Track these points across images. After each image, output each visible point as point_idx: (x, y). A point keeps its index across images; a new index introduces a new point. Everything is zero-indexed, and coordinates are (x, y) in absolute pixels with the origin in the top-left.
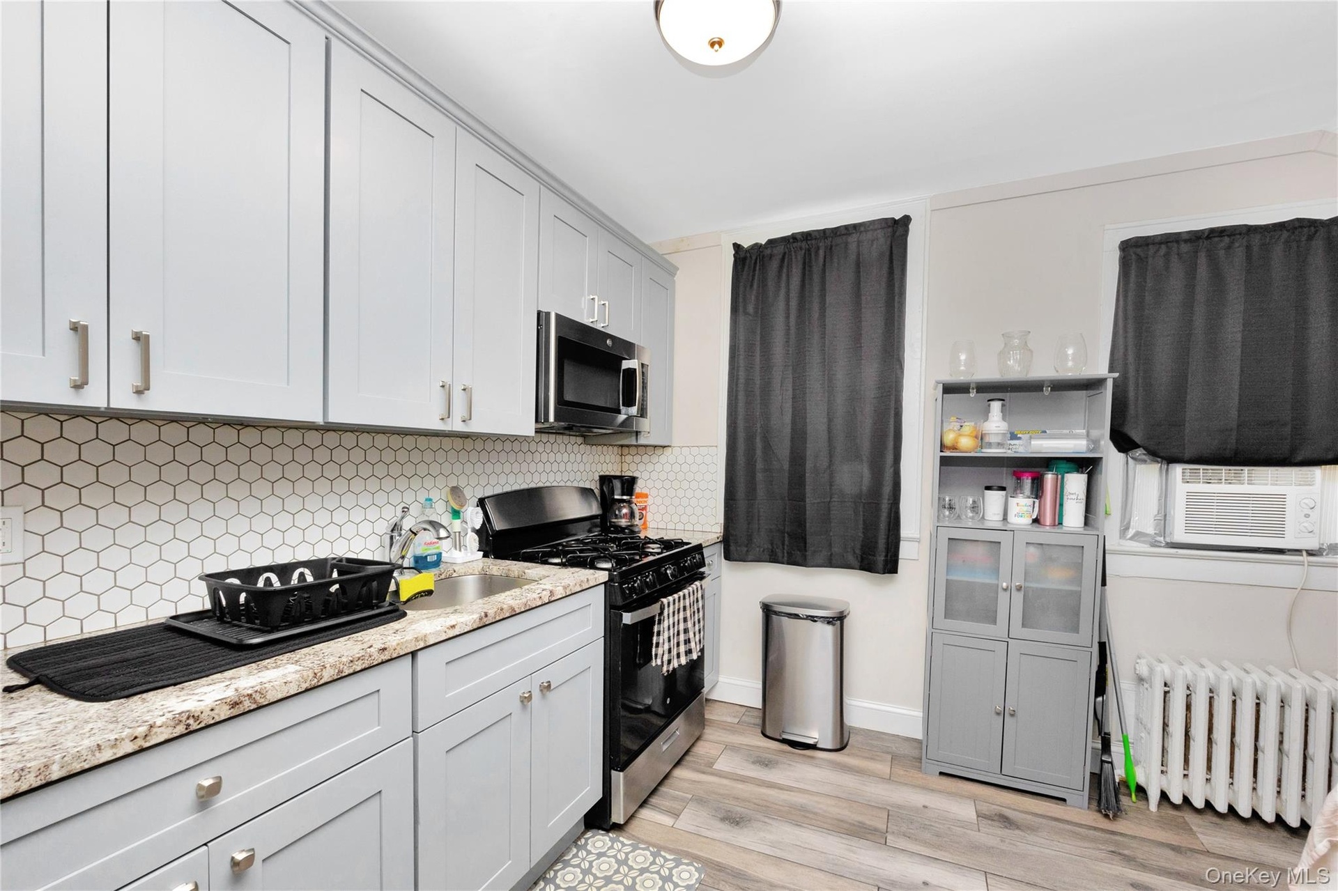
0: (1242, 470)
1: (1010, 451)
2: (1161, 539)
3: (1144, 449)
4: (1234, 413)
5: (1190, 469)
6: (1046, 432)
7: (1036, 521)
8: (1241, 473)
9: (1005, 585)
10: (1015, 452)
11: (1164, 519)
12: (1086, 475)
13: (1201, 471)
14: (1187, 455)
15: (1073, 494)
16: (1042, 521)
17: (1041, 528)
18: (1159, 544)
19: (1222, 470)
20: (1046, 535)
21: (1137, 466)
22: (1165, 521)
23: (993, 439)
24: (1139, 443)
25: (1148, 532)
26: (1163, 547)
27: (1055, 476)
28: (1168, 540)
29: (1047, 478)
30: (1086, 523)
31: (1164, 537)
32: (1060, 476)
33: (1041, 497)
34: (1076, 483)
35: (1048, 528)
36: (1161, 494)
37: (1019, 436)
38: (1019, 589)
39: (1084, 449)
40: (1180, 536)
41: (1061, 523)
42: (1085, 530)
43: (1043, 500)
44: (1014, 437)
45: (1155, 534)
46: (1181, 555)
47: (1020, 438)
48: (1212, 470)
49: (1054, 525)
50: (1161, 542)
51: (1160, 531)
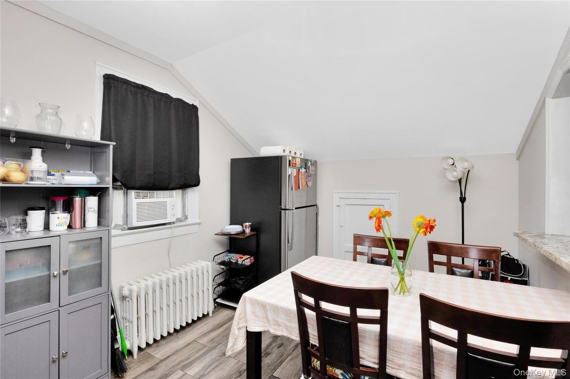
0: (153, 192)
1: (48, 183)
2: (125, 226)
3: (121, 183)
4: (152, 168)
5: (137, 192)
6: (70, 172)
7: (70, 227)
8: (153, 194)
9: (56, 273)
10: (52, 184)
11: (126, 216)
12: (98, 197)
13: (141, 193)
14: (137, 186)
15: (91, 208)
16: (73, 226)
17: (73, 231)
18: (125, 229)
19: (148, 192)
20: (78, 234)
21: (114, 191)
22: (127, 217)
23: (35, 175)
24: (119, 179)
25: (120, 224)
26: (127, 230)
27: (81, 198)
28: (129, 226)
29: (76, 200)
30: (99, 224)
31: (127, 225)
32: (83, 198)
33: (72, 212)
34: (92, 202)
35: (77, 230)
36: (124, 204)
37: (52, 173)
38: (65, 273)
39: (95, 182)
40: (135, 224)
41: (84, 226)
42: (98, 228)
43: (73, 213)
44: (49, 174)
45: (123, 224)
46: (136, 232)
47: (53, 175)
48: (144, 192)
49: (82, 228)
50: (125, 228)
51: (125, 223)
